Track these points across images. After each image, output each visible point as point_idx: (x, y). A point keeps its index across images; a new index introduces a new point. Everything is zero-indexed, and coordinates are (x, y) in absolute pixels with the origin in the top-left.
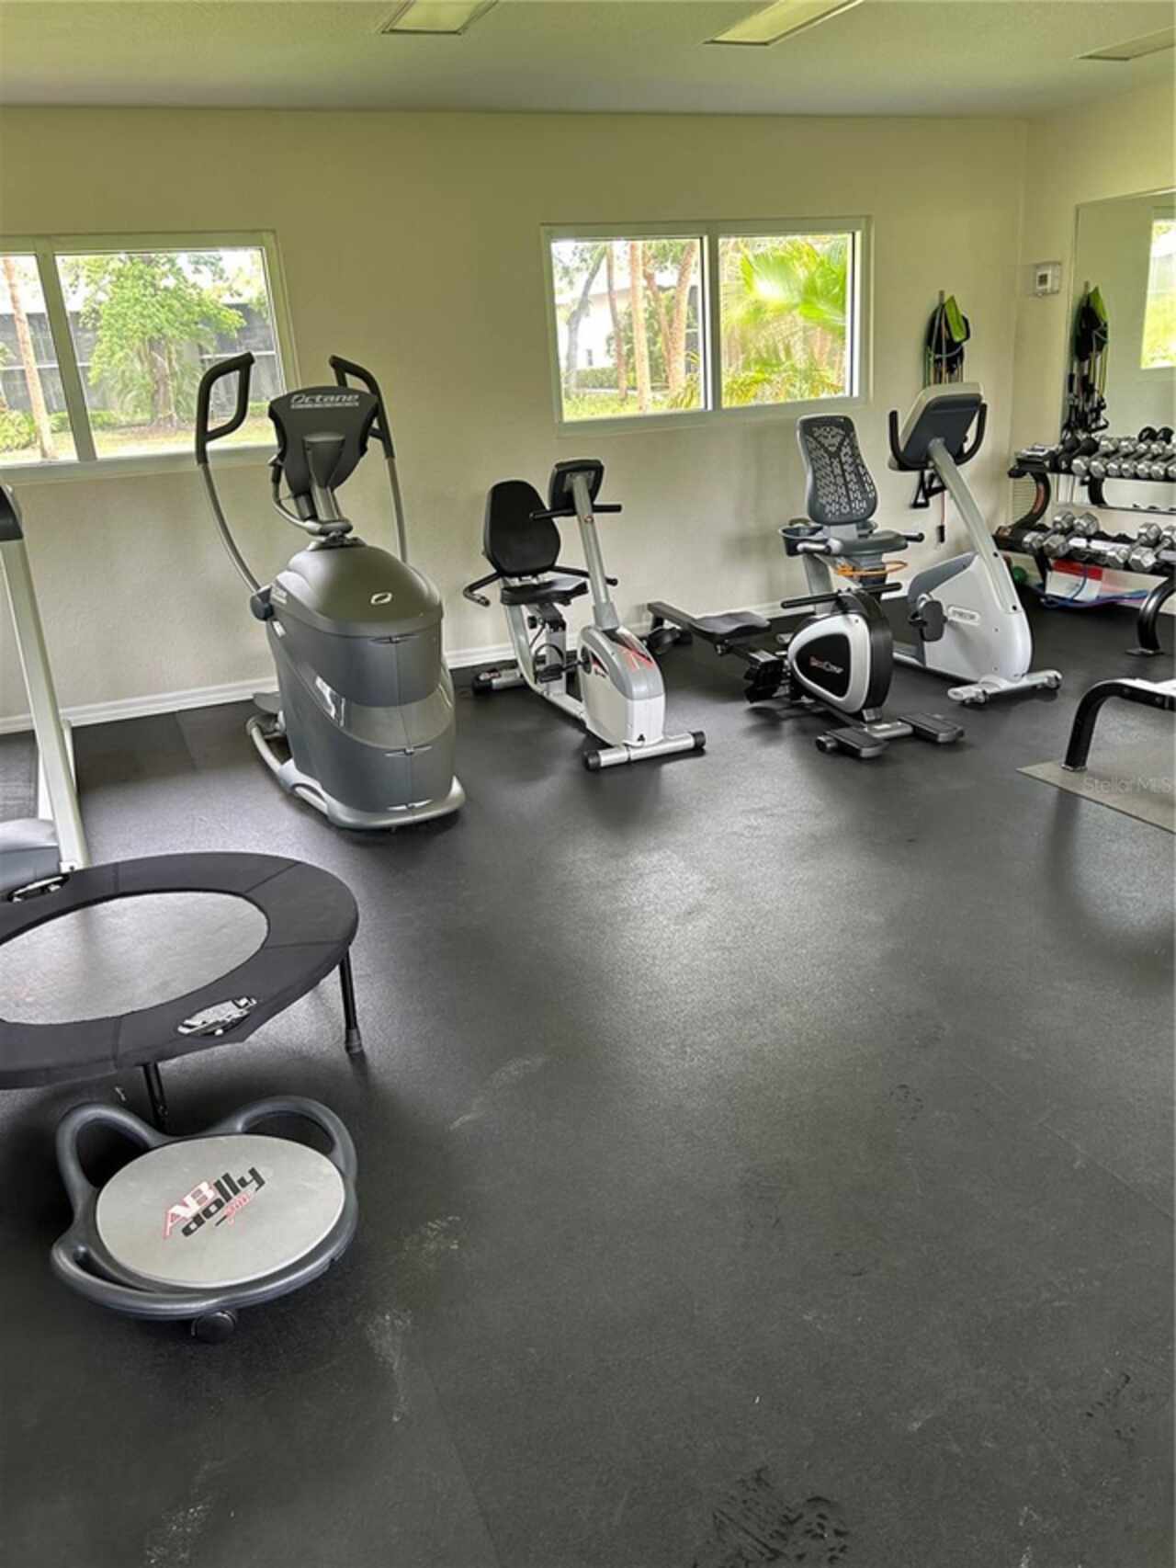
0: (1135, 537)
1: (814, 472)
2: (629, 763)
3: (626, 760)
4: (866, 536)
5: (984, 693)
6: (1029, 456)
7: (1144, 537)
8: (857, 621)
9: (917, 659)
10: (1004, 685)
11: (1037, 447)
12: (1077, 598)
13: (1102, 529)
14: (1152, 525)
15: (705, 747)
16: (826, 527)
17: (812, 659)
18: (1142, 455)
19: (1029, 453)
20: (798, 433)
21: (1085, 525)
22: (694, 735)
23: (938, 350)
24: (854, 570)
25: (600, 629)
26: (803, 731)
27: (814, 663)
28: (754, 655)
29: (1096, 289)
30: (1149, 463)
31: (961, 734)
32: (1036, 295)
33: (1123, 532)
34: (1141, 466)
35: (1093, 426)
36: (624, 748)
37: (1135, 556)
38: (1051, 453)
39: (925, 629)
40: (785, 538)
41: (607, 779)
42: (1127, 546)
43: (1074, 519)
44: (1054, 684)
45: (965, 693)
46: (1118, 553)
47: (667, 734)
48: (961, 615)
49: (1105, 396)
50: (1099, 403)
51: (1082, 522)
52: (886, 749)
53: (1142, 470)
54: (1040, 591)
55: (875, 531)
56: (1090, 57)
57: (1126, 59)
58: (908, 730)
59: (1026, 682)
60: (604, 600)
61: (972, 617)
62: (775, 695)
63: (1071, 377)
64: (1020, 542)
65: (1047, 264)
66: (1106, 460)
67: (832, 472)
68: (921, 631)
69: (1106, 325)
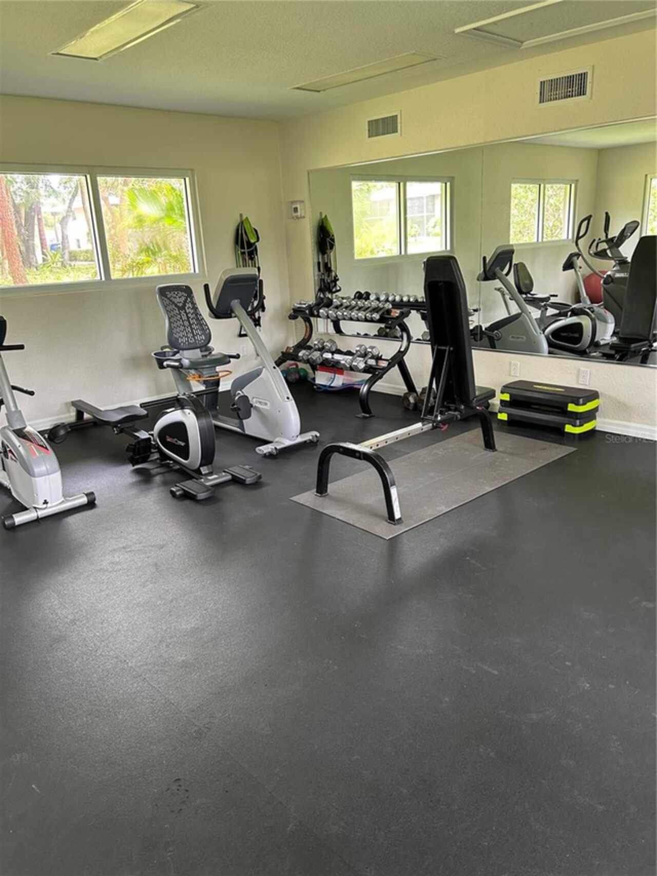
0: (354, 352)
1: (169, 319)
2: (38, 520)
3: (36, 518)
4: (206, 356)
5: (276, 448)
6: (299, 308)
7: (359, 353)
8: (189, 413)
9: (240, 428)
10: (288, 443)
11: (303, 302)
12: (332, 385)
13: (339, 348)
14: (362, 346)
15: (96, 502)
16: (181, 351)
17: (167, 437)
18: (354, 307)
19: (298, 306)
20: (158, 296)
21: (329, 345)
22: (87, 495)
23: (243, 247)
24: (200, 377)
25: (12, 429)
26: (165, 483)
27: (169, 440)
28: (136, 434)
29: (326, 216)
30: (357, 312)
31: (260, 477)
32: (293, 218)
33: (349, 349)
34: (353, 314)
35: (334, 290)
36: (34, 510)
37: (354, 363)
38: (310, 305)
39: (240, 412)
40: (157, 359)
41: (21, 534)
42: (351, 357)
43: (324, 342)
44: (315, 440)
45: (265, 449)
46: (346, 361)
47: (66, 495)
48: (260, 402)
49: (337, 274)
50: (335, 278)
51: (328, 344)
52: (214, 492)
53: (354, 316)
54: (313, 382)
55: (213, 353)
56: (298, 88)
57: (319, 91)
58: (229, 477)
59: (300, 440)
60: (13, 409)
61: (266, 404)
62: (151, 459)
63: (319, 263)
64: (297, 356)
65: (296, 202)
66: (336, 310)
67: (181, 318)
68: (238, 414)
69: (333, 236)
